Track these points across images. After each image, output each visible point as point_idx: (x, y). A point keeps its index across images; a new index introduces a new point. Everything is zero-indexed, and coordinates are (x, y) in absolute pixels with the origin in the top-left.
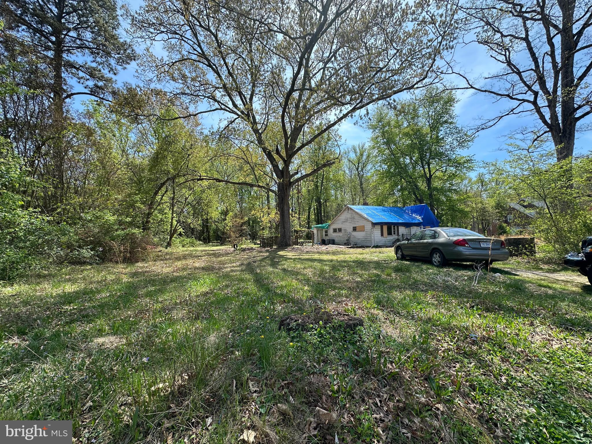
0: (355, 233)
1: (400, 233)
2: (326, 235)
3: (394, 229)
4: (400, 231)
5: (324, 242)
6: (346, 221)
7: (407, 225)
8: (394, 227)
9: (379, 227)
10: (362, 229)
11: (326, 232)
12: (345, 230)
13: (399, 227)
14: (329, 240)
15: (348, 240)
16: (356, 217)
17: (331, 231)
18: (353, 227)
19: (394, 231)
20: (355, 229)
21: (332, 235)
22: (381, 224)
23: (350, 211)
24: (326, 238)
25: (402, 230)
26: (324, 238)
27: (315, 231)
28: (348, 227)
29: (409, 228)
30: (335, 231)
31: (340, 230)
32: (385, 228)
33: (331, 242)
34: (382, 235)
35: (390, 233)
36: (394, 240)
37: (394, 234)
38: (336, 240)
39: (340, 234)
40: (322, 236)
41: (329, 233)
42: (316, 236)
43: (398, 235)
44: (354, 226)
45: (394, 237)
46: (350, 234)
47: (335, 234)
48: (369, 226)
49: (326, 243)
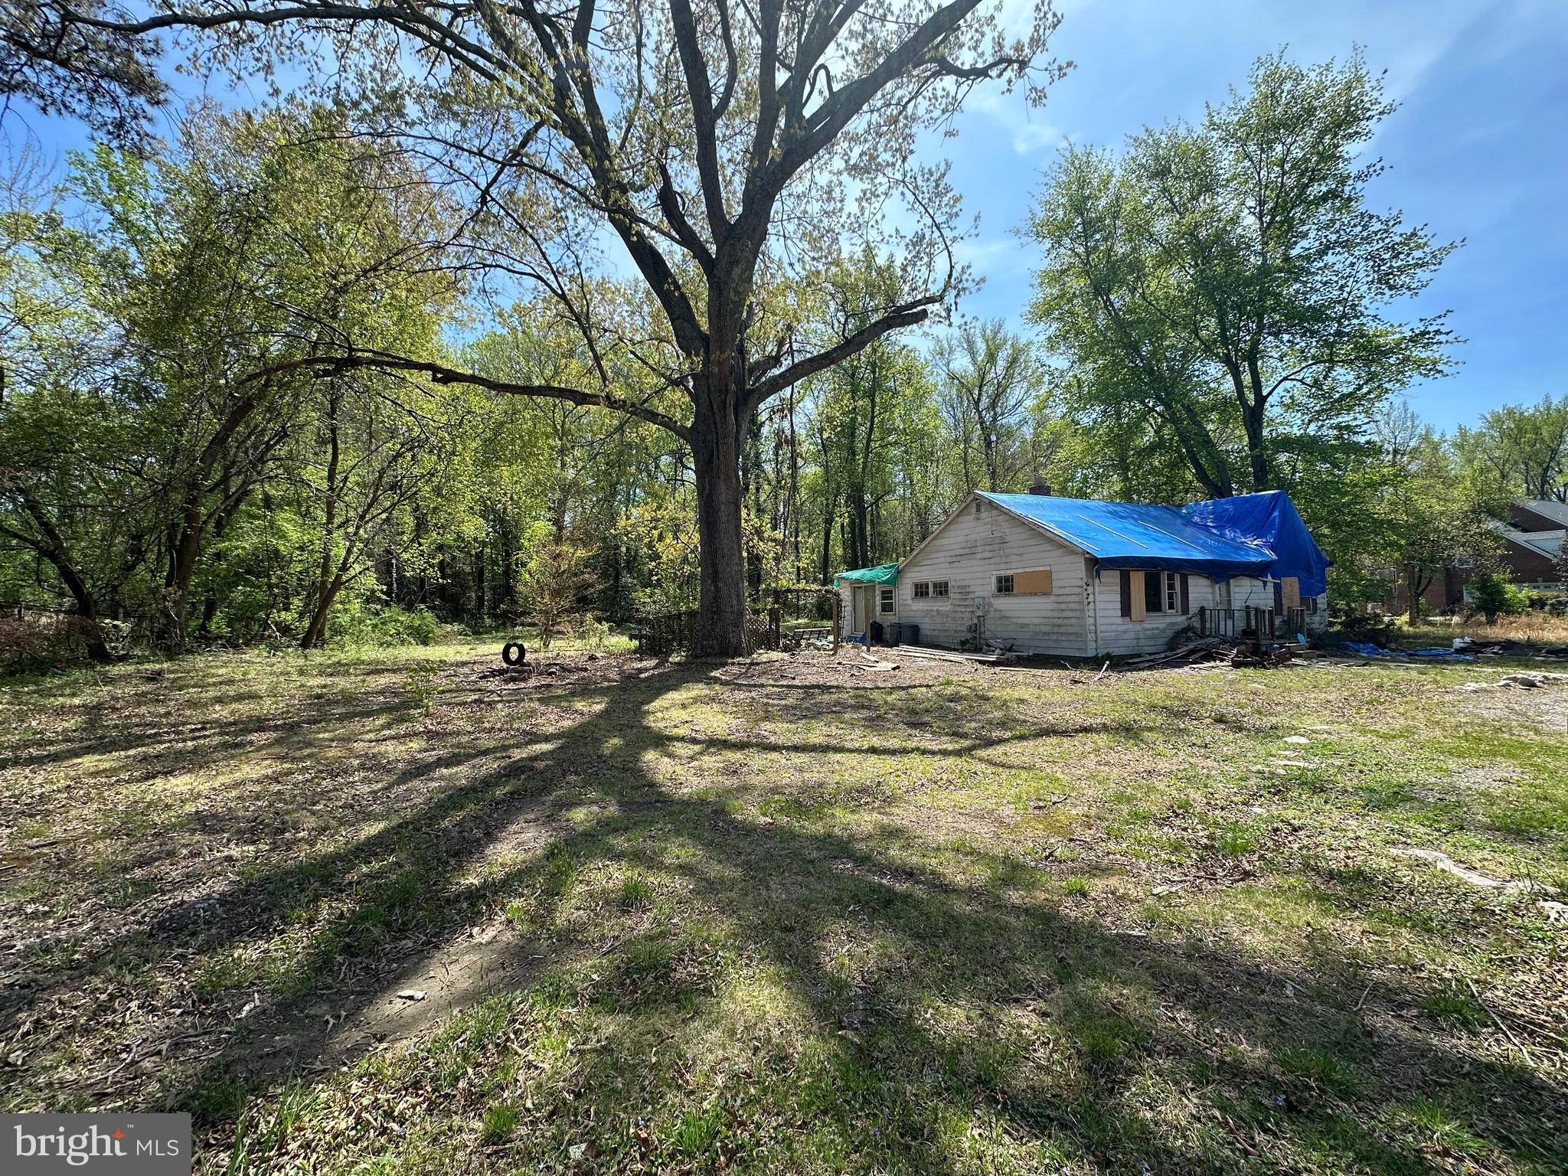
0: (1004, 603)
1: (1194, 607)
2: (887, 608)
3: (1171, 587)
4: (1191, 596)
5: (877, 636)
6: (969, 552)
7: (1219, 571)
8: (1171, 578)
9: (1112, 578)
10: (1041, 584)
11: (887, 595)
12: (964, 591)
13: (1191, 581)
14: (900, 626)
15: (974, 629)
16: (1014, 535)
17: (904, 593)
18: (1000, 580)
19: (1171, 597)
20: (1005, 586)
21: (909, 607)
22: (1124, 565)
23: (984, 515)
24: (888, 620)
25: (1201, 591)
26: (879, 616)
27: (846, 594)
28: (980, 579)
29: (1223, 586)
30: (921, 591)
31: (942, 589)
32: (1138, 581)
33: (907, 634)
34: (1126, 610)
35: (1153, 604)
36: (1170, 633)
37: (1171, 607)
38: (927, 627)
39: (943, 606)
40: (869, 609)
41: (896, 601)
42: (847, 611)
43: (1185, 610)
44: (1003, 573)
45: (1170, 620)
46: (985, 604)
47: (921, 605)
48: (1070, 574)
49: (887, 636)
